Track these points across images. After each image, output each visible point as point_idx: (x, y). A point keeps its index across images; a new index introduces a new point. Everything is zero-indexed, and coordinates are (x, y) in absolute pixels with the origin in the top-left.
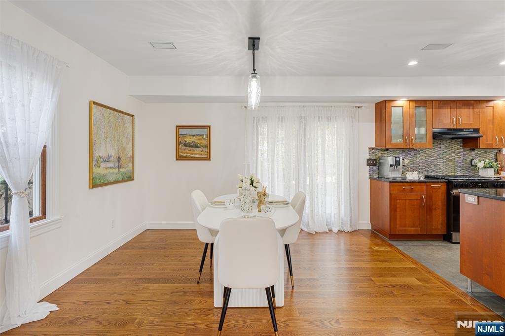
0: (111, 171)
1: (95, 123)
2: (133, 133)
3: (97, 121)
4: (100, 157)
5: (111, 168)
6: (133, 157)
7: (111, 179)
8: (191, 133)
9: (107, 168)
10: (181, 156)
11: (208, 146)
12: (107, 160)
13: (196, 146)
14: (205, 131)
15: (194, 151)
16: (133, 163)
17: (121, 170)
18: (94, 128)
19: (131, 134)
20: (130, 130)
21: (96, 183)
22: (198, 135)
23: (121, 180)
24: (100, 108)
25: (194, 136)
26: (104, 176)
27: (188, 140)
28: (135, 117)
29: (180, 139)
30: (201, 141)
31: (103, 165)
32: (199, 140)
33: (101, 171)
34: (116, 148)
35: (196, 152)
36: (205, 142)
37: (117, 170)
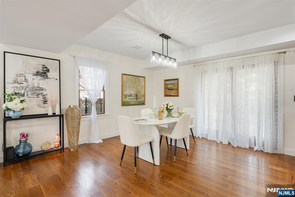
0: (132, 100)
1: (124, 81)
2: (145, 84)
3: (125, 81)
4: (127, 95)
5: (132, 99)
6: (144, 95)
7: (132, 103)
8: (170, 83)
9: (130, 99)
10: (166, 94)
11: (177, 89)
12: (131, 95)
13: (172, 89)
14: (176, 82)
15: (171, 92)
16: (145, 97)
17: (138, 100)
18: (124, 84)
19: (144, 85)
20: (143, 83)
21: (124, 104)
22: (173, 84)
23: (137, 104)
24: (126, 76)
25: (171, 84)
26: (128, 102)
27: (169, 86)
28: (146, 78)
29: (166, 86)
30: (175, 87)
31: (128, 98)
32: (174, 86)
33: (127, 99)
34: (135, 91)
35: (172, 92)
36: (176, 87)
37: (136, 100)
